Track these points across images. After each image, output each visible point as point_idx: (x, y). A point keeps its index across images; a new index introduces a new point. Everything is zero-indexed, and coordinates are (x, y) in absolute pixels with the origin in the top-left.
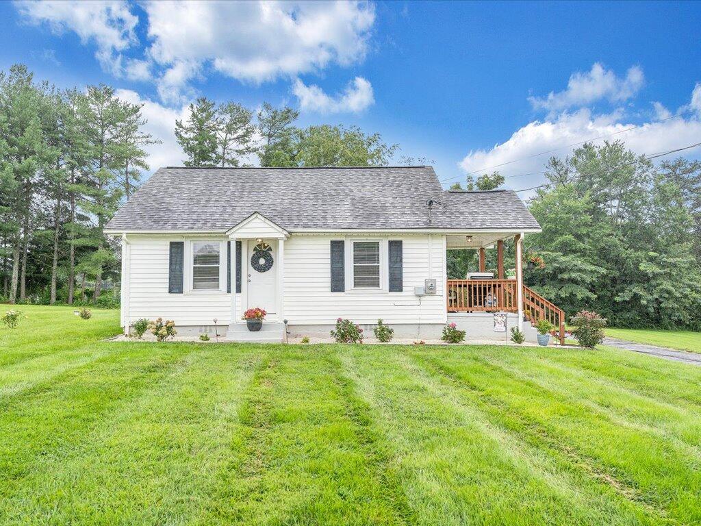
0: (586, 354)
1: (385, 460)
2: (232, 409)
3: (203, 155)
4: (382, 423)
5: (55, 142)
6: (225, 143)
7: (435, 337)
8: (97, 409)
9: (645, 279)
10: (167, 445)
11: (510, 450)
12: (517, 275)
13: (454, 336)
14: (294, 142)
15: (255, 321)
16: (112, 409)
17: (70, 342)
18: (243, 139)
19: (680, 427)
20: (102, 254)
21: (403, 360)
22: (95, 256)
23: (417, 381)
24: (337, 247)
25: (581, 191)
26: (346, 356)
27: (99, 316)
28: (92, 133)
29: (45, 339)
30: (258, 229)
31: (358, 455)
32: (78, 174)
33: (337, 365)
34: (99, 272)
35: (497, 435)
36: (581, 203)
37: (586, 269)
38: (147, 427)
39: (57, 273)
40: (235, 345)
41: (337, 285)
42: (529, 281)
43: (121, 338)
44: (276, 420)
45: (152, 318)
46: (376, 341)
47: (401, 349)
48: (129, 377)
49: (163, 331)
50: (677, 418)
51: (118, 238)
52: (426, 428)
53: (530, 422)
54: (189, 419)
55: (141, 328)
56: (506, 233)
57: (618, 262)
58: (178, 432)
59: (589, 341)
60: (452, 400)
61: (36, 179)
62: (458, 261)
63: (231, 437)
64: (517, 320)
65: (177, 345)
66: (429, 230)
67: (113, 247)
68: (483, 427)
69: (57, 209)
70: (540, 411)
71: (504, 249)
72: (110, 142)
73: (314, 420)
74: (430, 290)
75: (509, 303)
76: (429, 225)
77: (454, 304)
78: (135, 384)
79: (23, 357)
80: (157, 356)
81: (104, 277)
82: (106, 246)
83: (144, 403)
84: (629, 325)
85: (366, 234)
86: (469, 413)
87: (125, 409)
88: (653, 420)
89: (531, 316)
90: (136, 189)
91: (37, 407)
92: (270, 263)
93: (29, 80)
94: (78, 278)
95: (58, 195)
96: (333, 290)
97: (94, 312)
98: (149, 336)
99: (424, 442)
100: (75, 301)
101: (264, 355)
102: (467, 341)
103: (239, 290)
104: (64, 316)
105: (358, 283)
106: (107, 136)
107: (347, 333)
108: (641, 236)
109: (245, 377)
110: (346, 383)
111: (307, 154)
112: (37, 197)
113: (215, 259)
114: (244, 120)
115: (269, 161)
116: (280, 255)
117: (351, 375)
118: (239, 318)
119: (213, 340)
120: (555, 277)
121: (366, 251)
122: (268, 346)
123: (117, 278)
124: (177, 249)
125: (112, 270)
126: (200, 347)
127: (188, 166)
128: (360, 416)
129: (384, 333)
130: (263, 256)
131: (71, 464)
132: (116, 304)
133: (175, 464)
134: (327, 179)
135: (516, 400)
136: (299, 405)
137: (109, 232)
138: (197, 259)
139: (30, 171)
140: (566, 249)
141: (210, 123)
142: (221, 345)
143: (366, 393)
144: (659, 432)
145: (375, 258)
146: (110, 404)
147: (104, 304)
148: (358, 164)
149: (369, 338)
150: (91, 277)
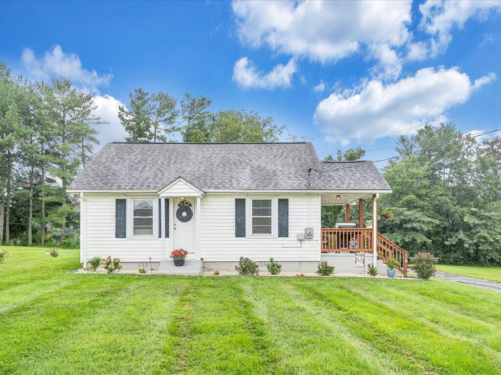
0: (423, 284)
1: (274, 361)
2: (164, 324)
3: (140, 133)
4: (273, 334)
5: (28, 123)
6: (156, 125)
7: (311, 271)
8: (65, 323)
9: (468, 228)
10: (115, 350)
11: (366, 355)
12: (373, 225)
13: (326, 270)
14: (208, 123)
15: (179, 259)
16: (75, 323)
17: (43, 274)
18: (169, 120)
19: (490, 338)
20: (65, 208)
21: (288, 287)
22: (60, 209)
23: (298, 303)
24: (240, 204)
25: (422, 161)
26: (247, 285)
27: (64, 254)
28: (55, 116)
29: (25, 272)
30: (181, 190)
31: (255, 358)
32: (46, 147)
33: (240, 291)
34: (64, 221)
35: (356, 343)
36: (421, 171)
37: (424, 220)
38: (101, 337)
39: (33, 222)
40: (164, 276)
41: (240, 232)
42: (382, 230)
43: (81, 271)
44: (195, 331)
45: (104, 256)
46: (269, 274)
47: (287, 279)
48: (87, 300)
49: (112, 266)
50: (487, 331)
51: (77, 196)
52: (304, 338)
53: (380, 334)
54: (132, 331)
55: (96, 263)
56: (365, 193)
57: (448, 215)
58: (125, 340)
59: (425, 274)
60: (324, 317)
61: (15, 151)
62: (330, 214)
63: (163, 344)
64: (372, 259)
65: (122, 276)
66: (308, 191)
67: (73, 203)
68: (346, 337)
69: (31, 173)
70: (388, 326)
71: (364, 204)
72: (69, 123)
73: (223, 331)
74: (309, 235)
75: (367, 246)
76: (308, 187)
77: (326, 247)
78: (91, 305)
79: (9, 285)
80: (108, 284)
81: (67, 226)
82: (68, 202)
83: (99, 319)
84: (455, 263)
85: (262, 194)
86: (335, 327)
87: (85, 324)
88: (470, 333)
89: (383, 255)
90: (90, 159)
91: (20, 322)
92: (190, 216)
93: (8, 74)
94: (48, 226)
95: (32, 163)
96: (237, 236)
97: (61, 251)
98: (101, 270)
99: (303, 348)
100: (47, 243)
101: (186, 284)
102: (336, 274)
103: (167, 236)
104: (38, 255)
105: (256, 230)
106: (68, 118)
107: (247, 267)
108: (465, 196)
109: (172, 301)
110: (247, 305)
111: (217, 132)
112: (16, 165)
113: (149, 212)
114: (170, 106)
115: (190, 138)
116: (198, 210)
117: (250, 299)
118: (168, 256)
119: (149, 273)
120: (401, 226)
121: (261, 207)
122: (190, 278)
123: (77, 226)
124: (121, 204)
125: (73, 220)
126: (139, 278)
127: (129, 141)
128: (256, 329)
129: (274, 267)
130: (185, 210)
131: (47, 364)
132: (77, 245)
133: (122, 363)
134: (233, 151)
135: (371, 318)
136: (211, 321)
137: (70, 192)
138: (136, 212)
139: (10, 145)
140: (409, 205)
141: (145, 108)
142: (154, 276)
143: (261, 312)
144: (474, 341)
145: (268, 212)
146: (74, 320)
147: (67, 246)
148: (256, 141)
149: (264, 272)
150: (58, 225)
